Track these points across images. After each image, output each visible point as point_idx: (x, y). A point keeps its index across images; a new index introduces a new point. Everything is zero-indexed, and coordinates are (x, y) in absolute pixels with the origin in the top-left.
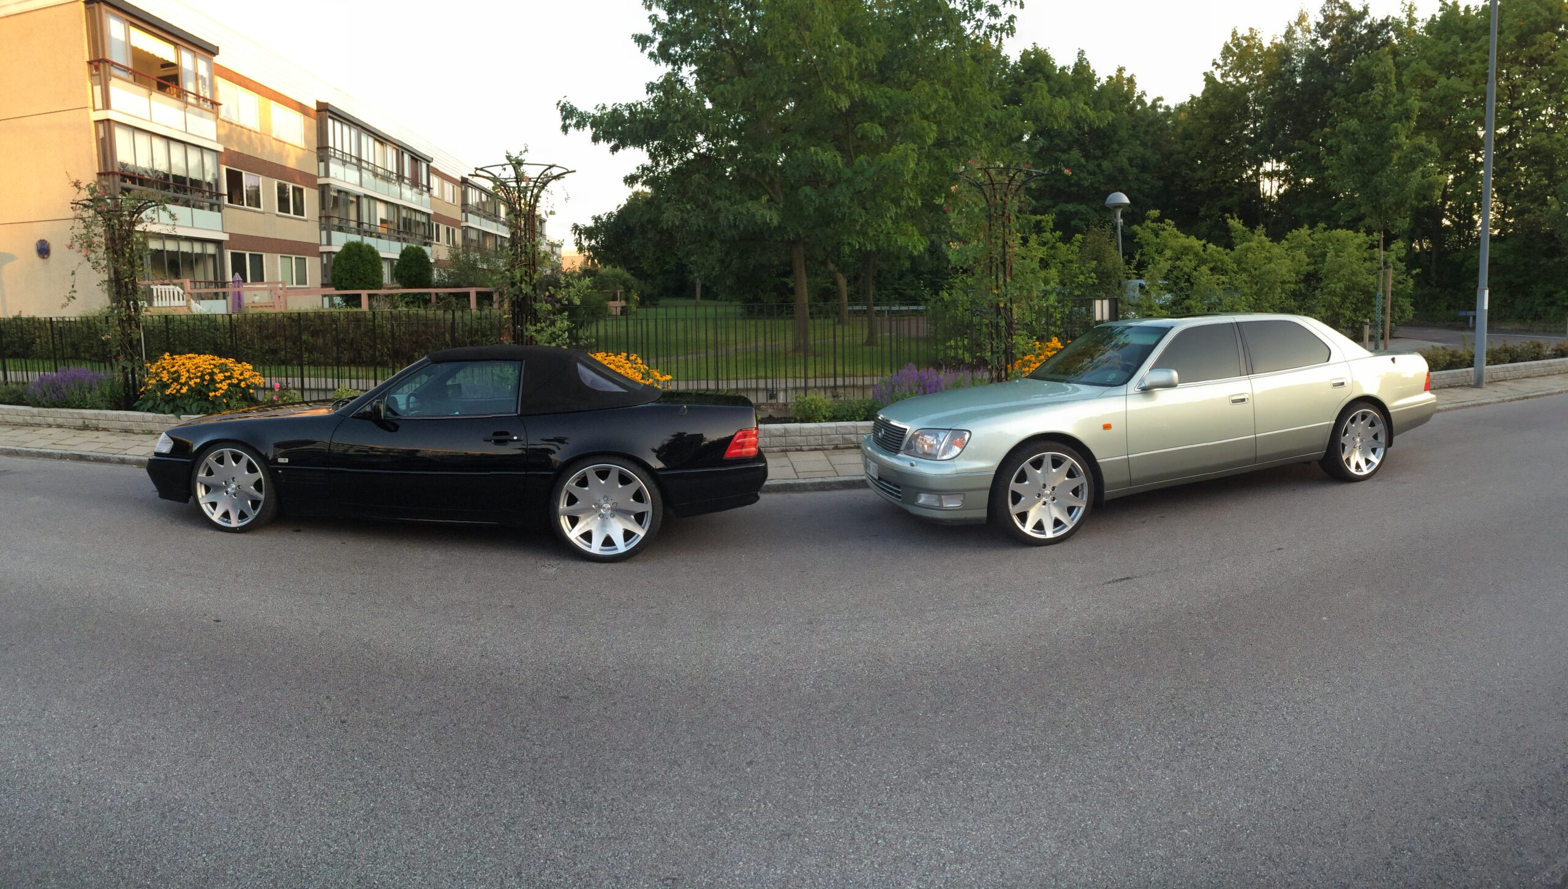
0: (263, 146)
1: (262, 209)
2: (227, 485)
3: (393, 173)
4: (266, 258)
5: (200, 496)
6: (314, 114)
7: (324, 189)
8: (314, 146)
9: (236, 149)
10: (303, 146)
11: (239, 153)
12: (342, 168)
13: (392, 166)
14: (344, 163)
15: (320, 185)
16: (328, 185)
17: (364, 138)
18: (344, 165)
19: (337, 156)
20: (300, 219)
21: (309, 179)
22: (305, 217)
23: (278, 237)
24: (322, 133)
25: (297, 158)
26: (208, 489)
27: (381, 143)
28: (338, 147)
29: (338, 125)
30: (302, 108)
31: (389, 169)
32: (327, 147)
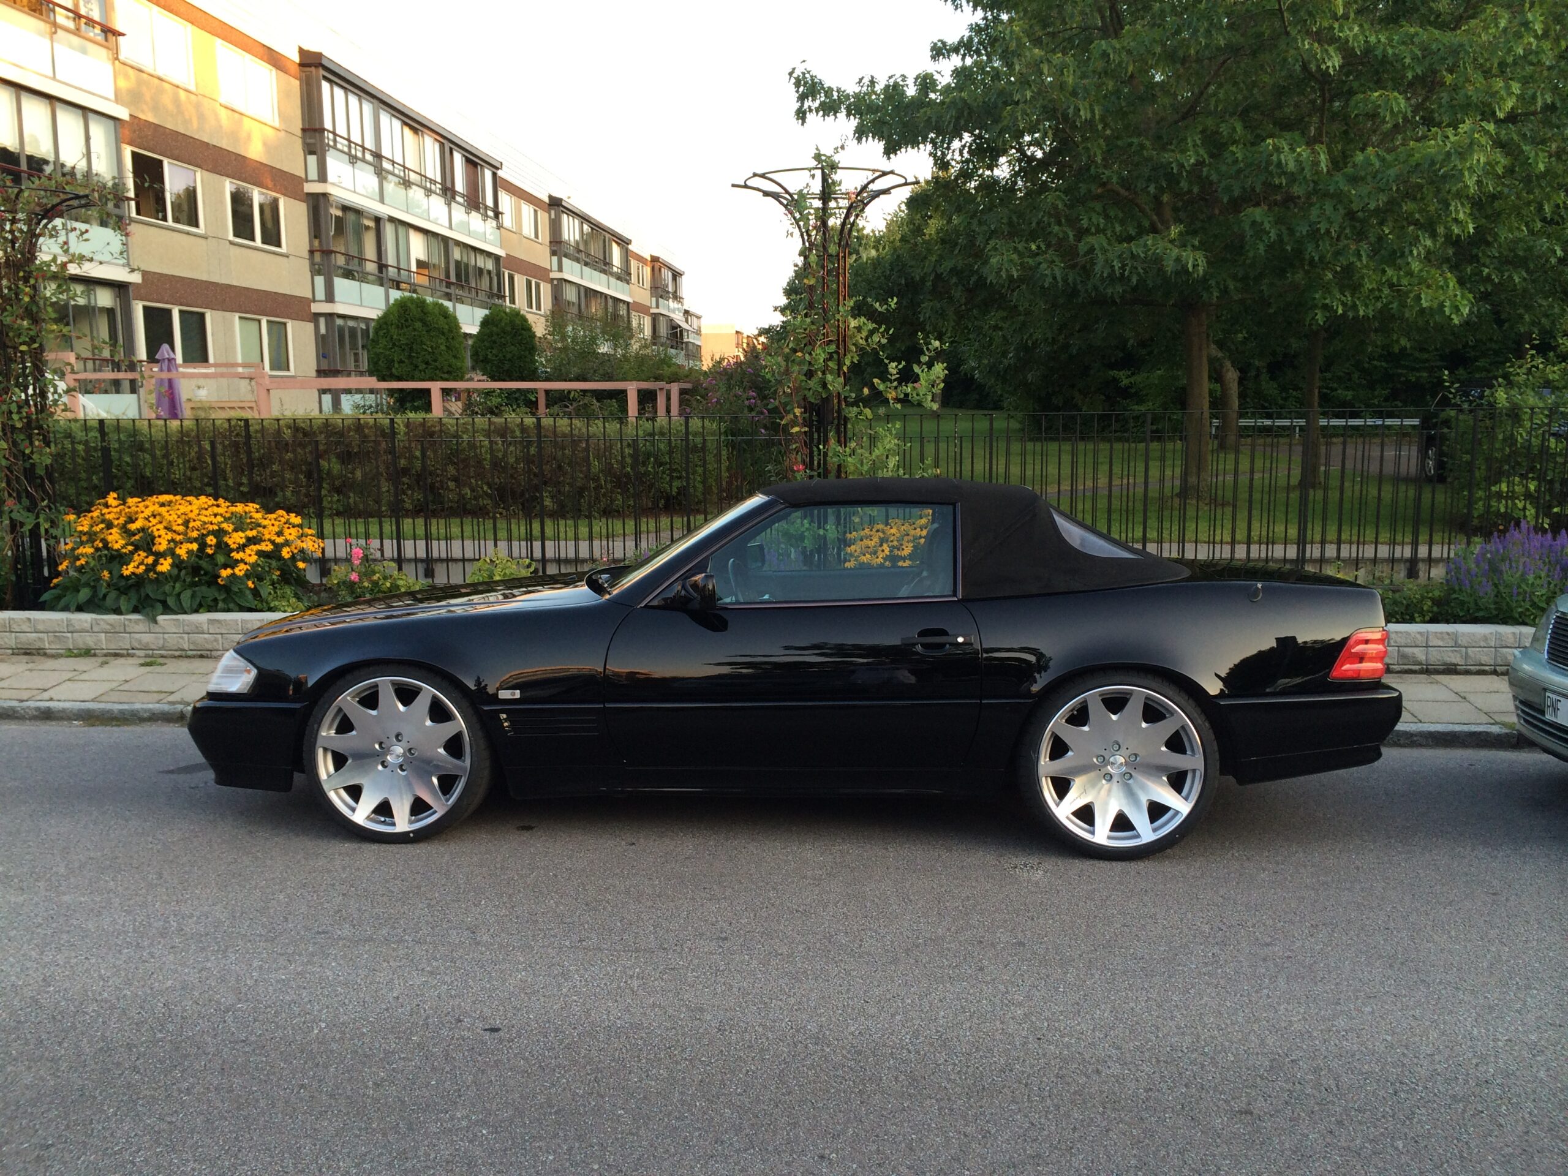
0: (201, 117)
1: (201, 230)
2: (385, 750)
3: (435, 182)
4: (211, 318)
5: (323, 775)
6: (295, 69)
7: (317, 203)
8: (297, 125)
9: (150, 117)
10: (277, 124)
11: (157, 126)
12: (349, 168)
13: (433, 171)
14: (353, 160)
15: (309, 194)
16: (325, 195)
17: (385, 118)
18: (353, 163)
19: (339, 146)
20: (274, 253)
21: (289, 184)
22: (284, 249)
23: (235, 283)
24: (311, 106)
25: (265, 144)
26: (340, 761)
27: (415, 131)
28: (341, 130)
29: (339, 93)
30: (273, 58)
31: (430, 175)
32: (323, 130)
